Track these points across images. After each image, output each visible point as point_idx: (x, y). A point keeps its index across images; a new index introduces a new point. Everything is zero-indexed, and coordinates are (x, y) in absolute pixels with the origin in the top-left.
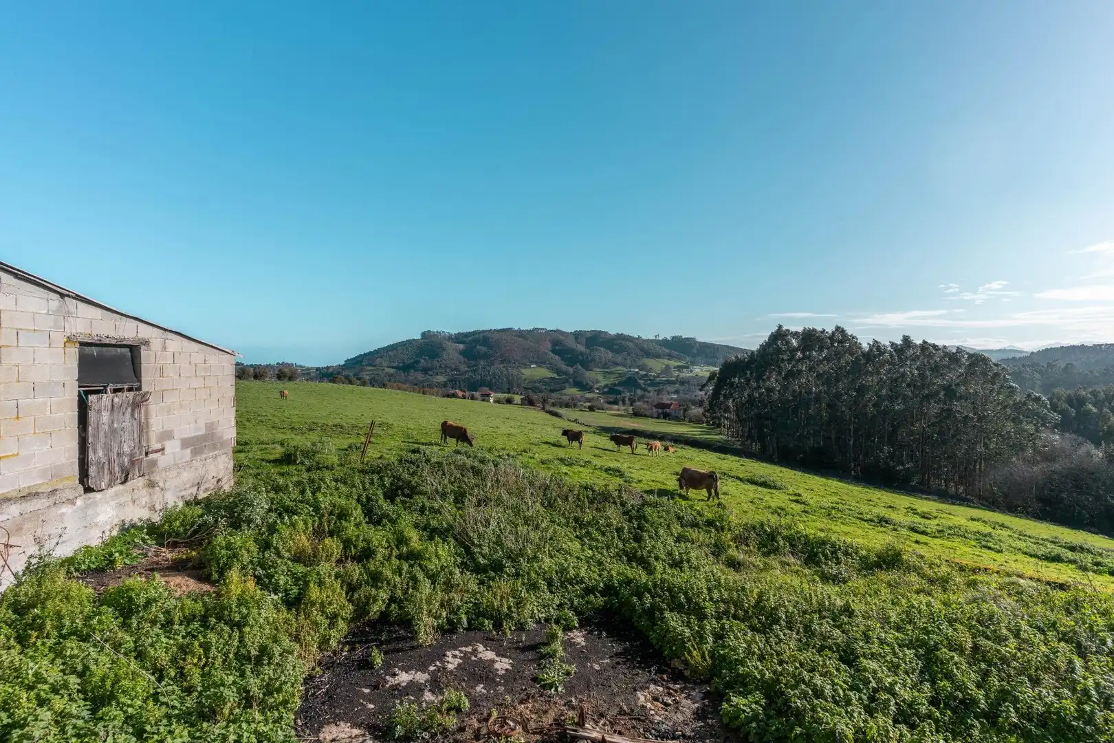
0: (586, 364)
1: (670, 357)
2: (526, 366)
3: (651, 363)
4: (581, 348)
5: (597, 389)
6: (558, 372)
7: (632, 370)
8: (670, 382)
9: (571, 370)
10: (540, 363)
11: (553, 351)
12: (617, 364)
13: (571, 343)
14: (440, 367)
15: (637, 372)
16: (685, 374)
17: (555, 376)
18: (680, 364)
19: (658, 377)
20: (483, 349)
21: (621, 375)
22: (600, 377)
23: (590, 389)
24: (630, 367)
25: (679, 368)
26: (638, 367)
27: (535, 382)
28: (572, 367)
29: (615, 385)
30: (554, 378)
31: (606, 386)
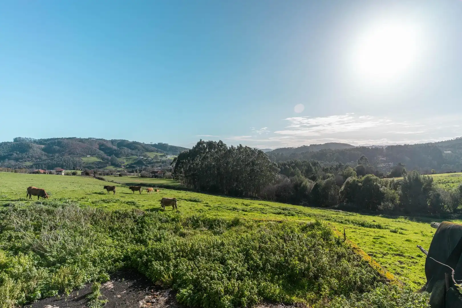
0: (117, 155)
1: (157, 151)
2: (84, 156)
3: (148, 154)
4: (115, 147)
5: (123, 166)
6: (103, 159)
7: (140, 157)
8: (157, 162)
9: (110, 158)
10: (92, 155)
11: (100, 149)
12: (132, 155)
13: (110, 145)
14: (28, 157)
15: (142, 158)
16: (164, 159)
17: (101, 161)
18: (162, 155)
19: (152, 160)
20: (57, 148)
21: (135, 159)
22: (125, 161)
23: (120, 166)
24: (139, 156)
25: (161, 156)
26: (143, 156)
27: (89, 164)
28: (110, 156)
29: (132, 164)
30: (100, 162)
31: (128, 165)
